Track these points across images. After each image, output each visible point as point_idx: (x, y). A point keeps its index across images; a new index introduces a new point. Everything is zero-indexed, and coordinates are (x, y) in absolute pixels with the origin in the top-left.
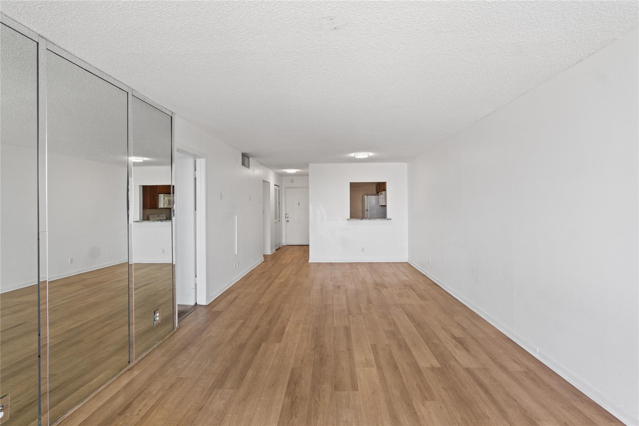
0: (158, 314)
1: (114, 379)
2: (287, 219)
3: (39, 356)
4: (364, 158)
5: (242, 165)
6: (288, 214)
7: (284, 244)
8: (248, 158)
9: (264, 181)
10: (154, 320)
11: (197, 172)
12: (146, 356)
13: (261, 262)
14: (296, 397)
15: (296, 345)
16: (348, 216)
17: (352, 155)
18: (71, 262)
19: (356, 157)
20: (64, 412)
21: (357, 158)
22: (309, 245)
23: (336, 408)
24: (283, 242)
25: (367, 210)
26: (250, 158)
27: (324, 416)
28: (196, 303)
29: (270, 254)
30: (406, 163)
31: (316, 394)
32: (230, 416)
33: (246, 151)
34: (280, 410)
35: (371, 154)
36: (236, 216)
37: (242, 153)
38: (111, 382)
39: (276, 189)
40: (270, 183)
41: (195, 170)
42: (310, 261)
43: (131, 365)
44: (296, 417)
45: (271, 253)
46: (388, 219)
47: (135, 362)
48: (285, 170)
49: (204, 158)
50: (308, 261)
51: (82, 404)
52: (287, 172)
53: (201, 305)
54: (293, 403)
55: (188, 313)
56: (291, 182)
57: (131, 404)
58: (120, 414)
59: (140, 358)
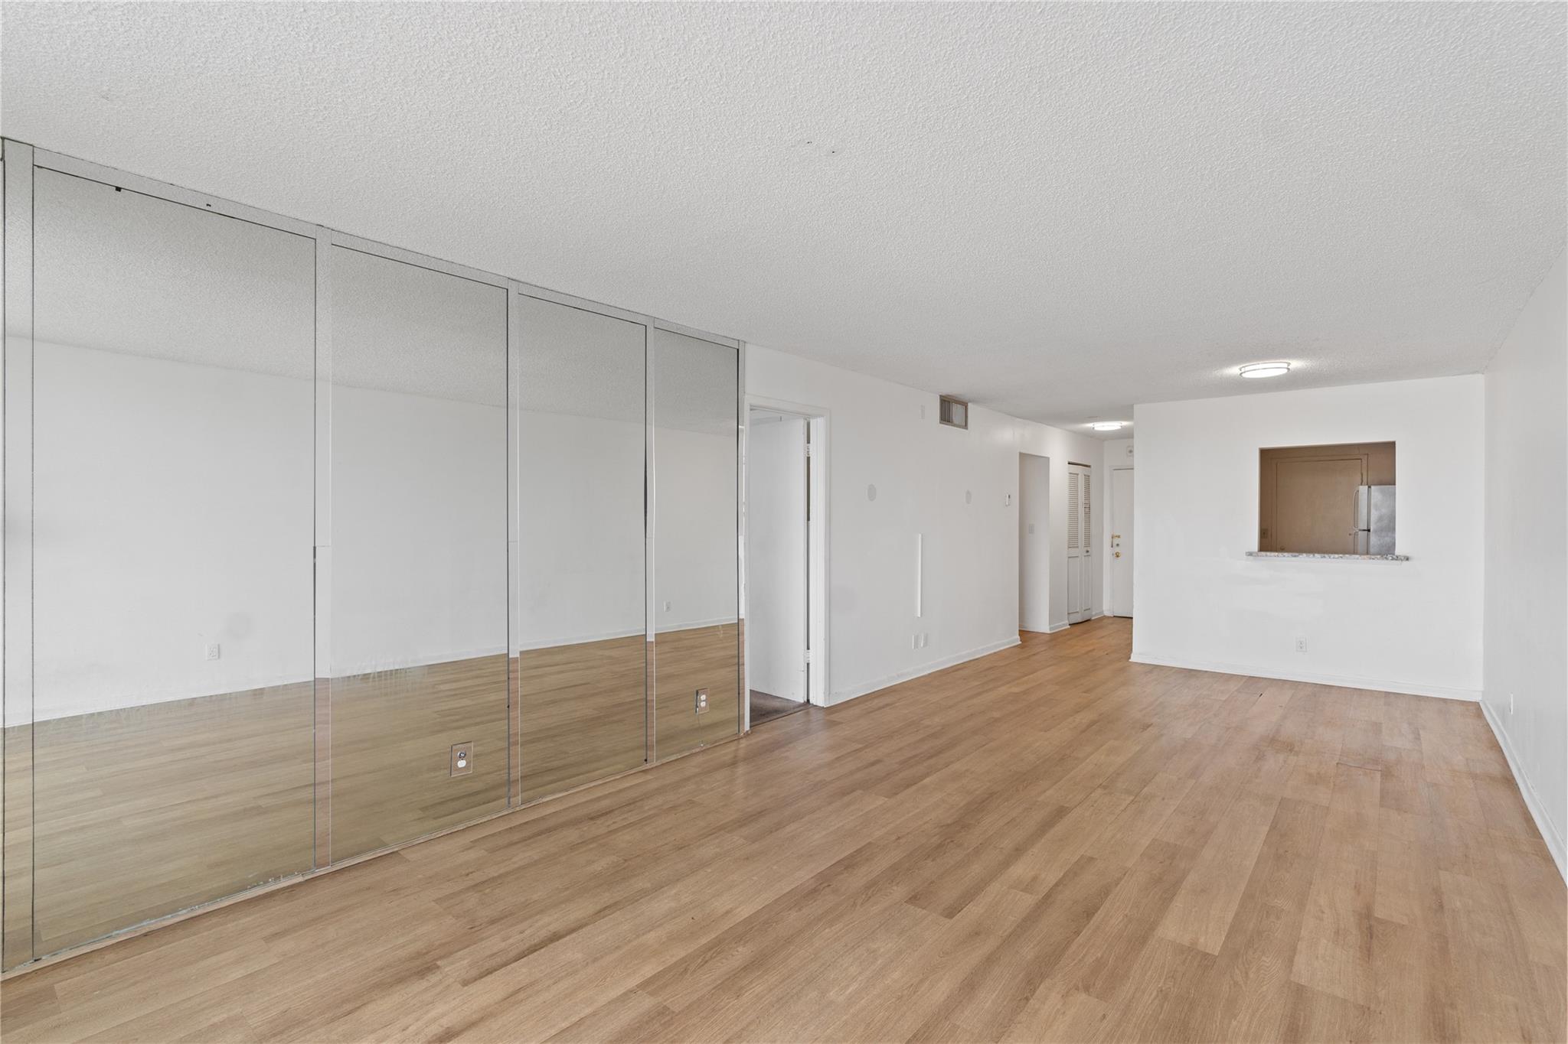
0: (703, 697)
1: (618, 777)
2: (1117, 550)
3: (508, 707)
4: (1277, 376)
5: (940, 423)
6: (1119, 537)
7: (1107, 613)
8: (965, 405)
9: (1023, 456)
10: (697, 707)
11: (811, 445)
12: (676, 760)
13: (1008, 647)
14: (829, 886)
15: (918, 810)
16: (1254, 543)
17: (1234, 371)
18: (668, 608)
19: (1244, 375)
20: (542, 796)
21: (1249, 379)
22: (1132, 618)
23: (877, 926)
24: (1104, 609)
25: (1369, 530)
26: (969, 404)
27: (843, 928)
28: (808, 700)
29: (1049, 632)
30: (1480, 375)
31: (867, 894)
32: (710, 870)
33: (947, 390)
34: (785, 892)
35: (1296, 364)
36: (920, 535)
37: (941, 396)
38: (612, 779)
39: (1077, 474)
40: (1048, 459)
41: (809, 442)
42: (1134, 658)
43: (648, 766)
44: (800, 910)
45: (1051, 629)
46: (1397, 558)
47: (655, 764)
48: (1090, 425)
49: (822, 416)
50: (1130, 658)
51: (567, 793)
52: (1096, 429)
53: (816, 706)
54: (815, 891)
55: (784, 714)
56: (1129, 454)
57: (611, 812)
58: (592, 819)
59: (665, 760)
